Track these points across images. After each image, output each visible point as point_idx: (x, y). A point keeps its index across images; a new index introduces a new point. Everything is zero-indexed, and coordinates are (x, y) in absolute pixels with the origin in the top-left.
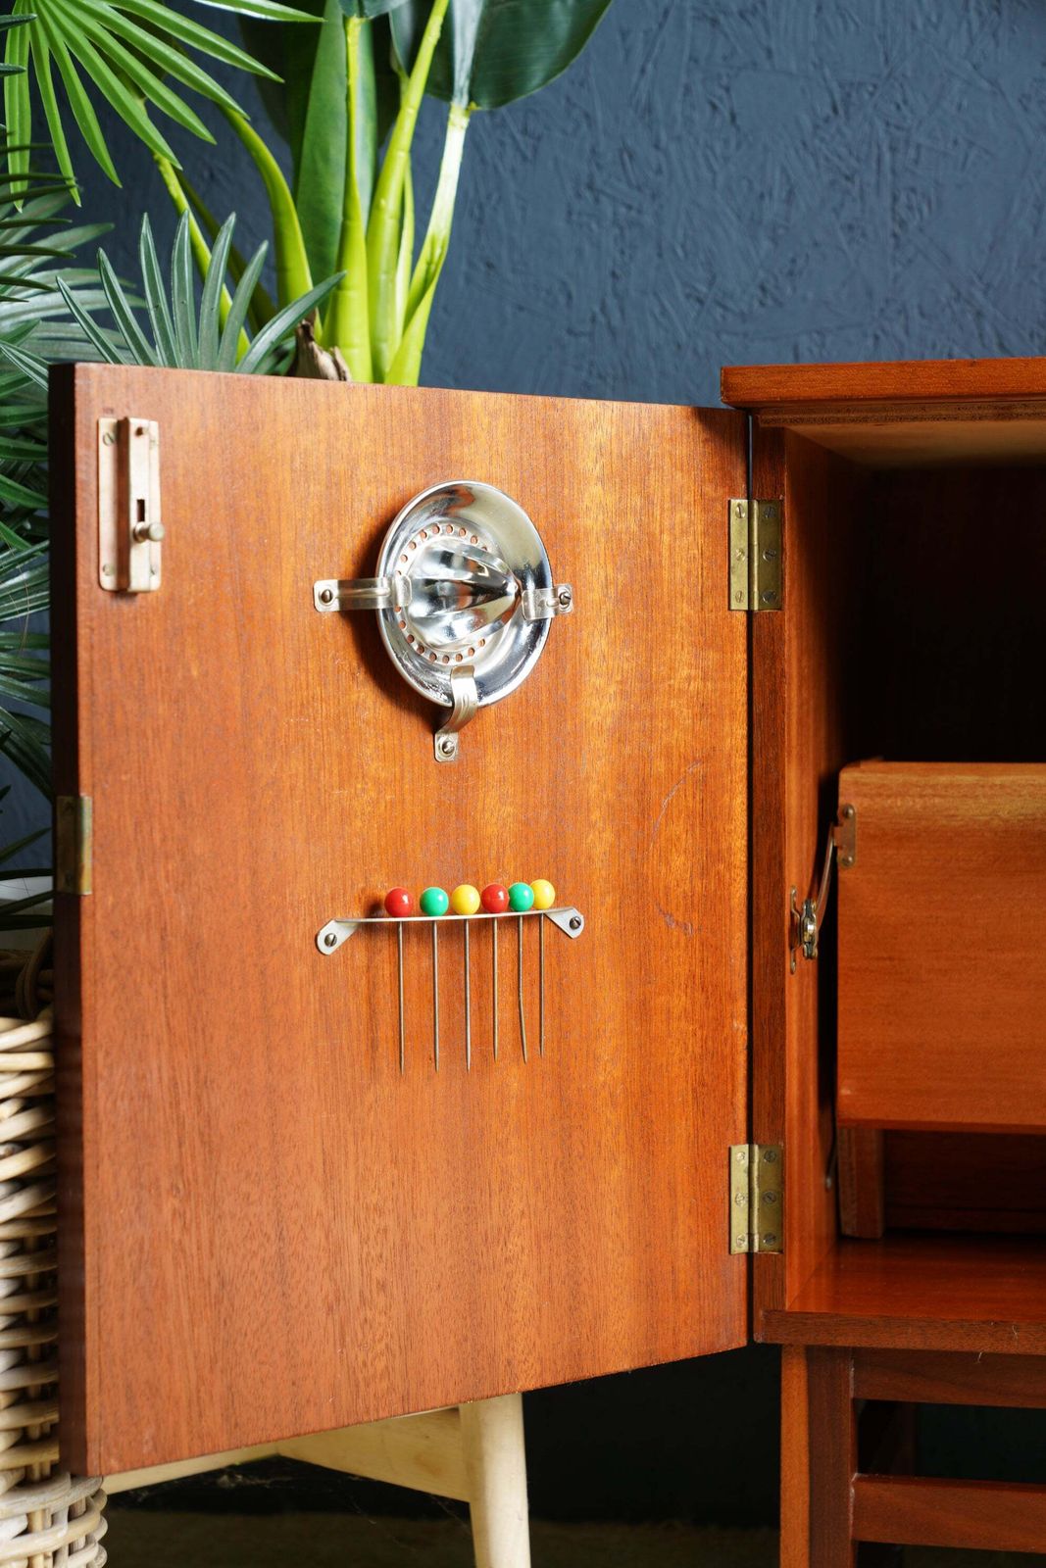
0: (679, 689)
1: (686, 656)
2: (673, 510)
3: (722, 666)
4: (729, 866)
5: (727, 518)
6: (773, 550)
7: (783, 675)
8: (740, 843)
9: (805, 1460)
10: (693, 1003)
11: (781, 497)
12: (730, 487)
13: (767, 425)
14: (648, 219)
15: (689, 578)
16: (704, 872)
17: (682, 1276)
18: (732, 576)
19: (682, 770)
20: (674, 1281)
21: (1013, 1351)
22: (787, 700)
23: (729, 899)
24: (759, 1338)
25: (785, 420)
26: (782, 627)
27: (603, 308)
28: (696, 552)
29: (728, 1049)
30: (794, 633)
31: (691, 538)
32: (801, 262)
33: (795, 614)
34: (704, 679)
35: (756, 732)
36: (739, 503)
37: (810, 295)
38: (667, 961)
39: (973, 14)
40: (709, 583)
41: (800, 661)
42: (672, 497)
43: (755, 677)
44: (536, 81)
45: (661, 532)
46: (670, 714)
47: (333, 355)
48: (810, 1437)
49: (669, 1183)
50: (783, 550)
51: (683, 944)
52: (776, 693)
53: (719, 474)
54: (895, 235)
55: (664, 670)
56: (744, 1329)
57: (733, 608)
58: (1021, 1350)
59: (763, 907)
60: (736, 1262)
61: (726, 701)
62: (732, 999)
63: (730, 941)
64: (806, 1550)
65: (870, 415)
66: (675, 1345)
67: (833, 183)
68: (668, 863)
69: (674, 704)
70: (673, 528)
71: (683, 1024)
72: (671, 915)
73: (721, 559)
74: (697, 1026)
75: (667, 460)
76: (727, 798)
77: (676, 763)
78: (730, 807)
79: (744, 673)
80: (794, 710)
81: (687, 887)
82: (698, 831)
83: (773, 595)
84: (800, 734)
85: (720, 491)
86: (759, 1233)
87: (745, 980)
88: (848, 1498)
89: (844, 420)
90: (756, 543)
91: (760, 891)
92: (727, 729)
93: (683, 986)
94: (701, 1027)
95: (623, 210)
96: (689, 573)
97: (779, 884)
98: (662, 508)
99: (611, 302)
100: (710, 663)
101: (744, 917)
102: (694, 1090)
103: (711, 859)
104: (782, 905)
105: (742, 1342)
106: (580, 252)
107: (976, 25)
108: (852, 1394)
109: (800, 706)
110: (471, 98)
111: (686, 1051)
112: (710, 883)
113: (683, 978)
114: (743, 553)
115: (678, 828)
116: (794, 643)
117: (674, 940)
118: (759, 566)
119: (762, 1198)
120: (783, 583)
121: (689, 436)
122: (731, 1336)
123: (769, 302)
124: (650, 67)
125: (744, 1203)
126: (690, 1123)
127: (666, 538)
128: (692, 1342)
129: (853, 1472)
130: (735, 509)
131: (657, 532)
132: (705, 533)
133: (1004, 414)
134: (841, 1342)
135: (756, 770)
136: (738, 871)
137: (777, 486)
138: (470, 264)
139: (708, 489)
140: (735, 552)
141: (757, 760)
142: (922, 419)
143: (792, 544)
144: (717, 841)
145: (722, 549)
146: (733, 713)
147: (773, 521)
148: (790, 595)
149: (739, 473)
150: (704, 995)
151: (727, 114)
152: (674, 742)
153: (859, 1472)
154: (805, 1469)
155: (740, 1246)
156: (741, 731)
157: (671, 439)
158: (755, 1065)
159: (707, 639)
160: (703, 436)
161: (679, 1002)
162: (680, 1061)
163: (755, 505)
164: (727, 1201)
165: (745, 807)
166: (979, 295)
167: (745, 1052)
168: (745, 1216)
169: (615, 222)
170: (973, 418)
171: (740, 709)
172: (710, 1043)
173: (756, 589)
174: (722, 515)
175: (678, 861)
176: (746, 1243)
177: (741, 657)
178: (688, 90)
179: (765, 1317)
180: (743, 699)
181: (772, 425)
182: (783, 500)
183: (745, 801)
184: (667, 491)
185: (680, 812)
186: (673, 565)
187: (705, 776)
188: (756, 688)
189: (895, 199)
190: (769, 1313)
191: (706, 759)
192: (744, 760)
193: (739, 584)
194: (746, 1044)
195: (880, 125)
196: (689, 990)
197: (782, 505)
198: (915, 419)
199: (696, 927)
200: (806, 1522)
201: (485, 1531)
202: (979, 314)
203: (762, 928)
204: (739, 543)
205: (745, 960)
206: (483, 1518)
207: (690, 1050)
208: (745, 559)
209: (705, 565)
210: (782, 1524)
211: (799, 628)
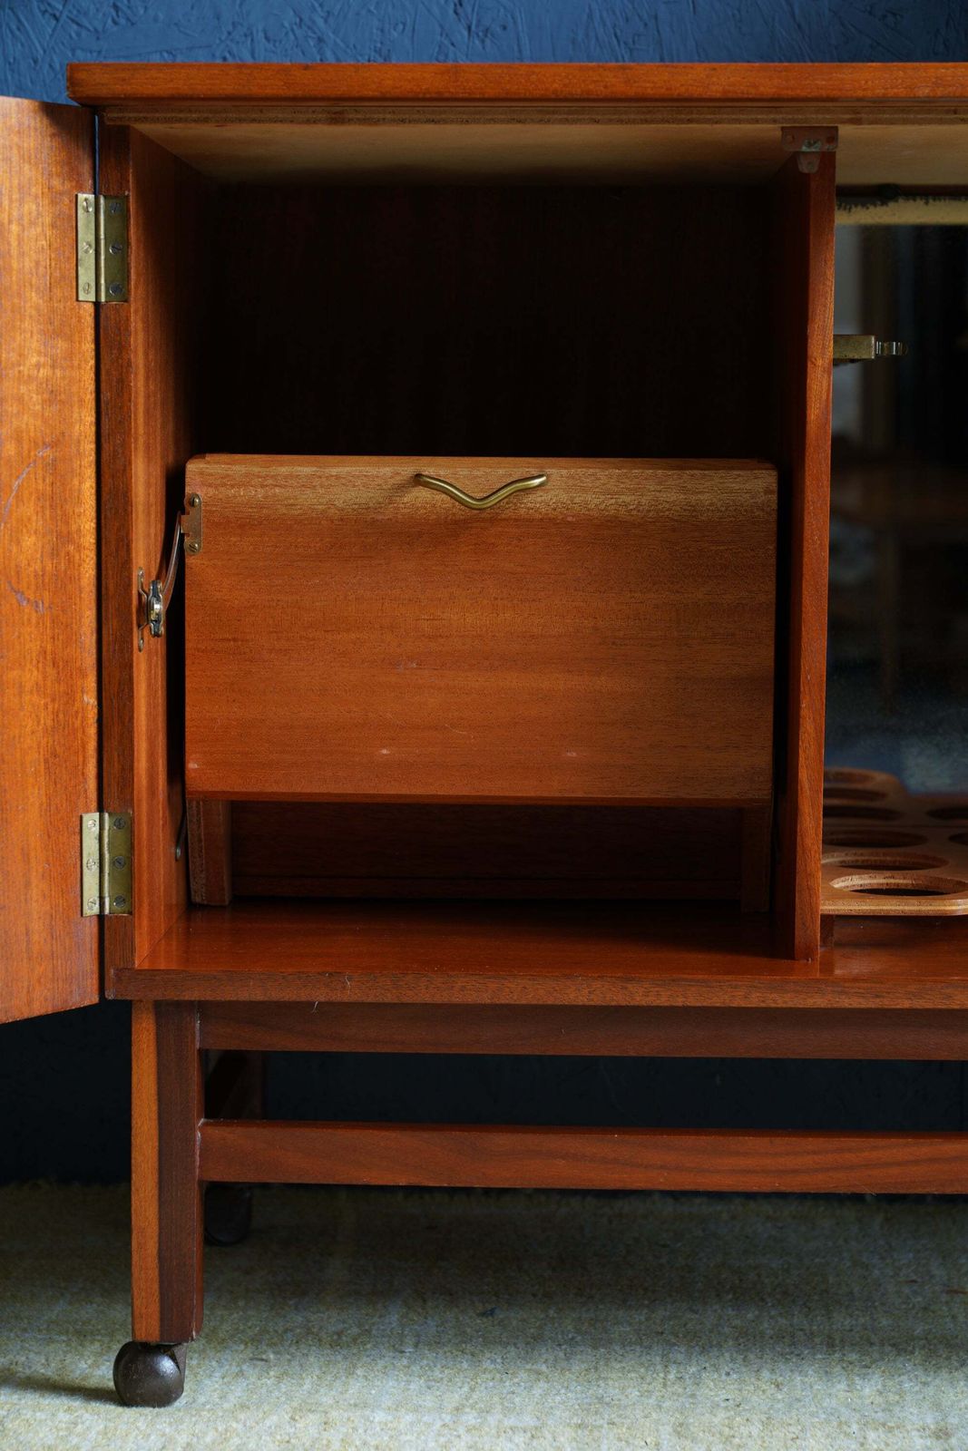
0: (29, 376)
1: (34, 344)
2: (21, 201)
3: (70, 355)
4: (79, 548)
5: (74, 211)
6: (119, 244)
7: (129, 364)
8: (89, 525)
9: (155, 1108)
10: (45, 678)
11: (126, 193)
12: (77, 182)
13: (112, 123)
15: (37, 269)
16: (55, 553)
17: (35, 938)
18: (79, 268)
19: (32, 454)
20: (28, 942)
21: (346, 999)
22: (133, 389)
23: (79, 579)
24: (110, 995)
25: (130, 118)
26: (128, 319)
28: (44, 242)
29: (79, 722)
30: (140, 325)
31: (39, 230)
33: (141, 307)
34: (53, 367)
35: (104, 419)
36: (86, 197)
37: (161, 16)
38: (19, 637)
40: (58, 274)
41: (146, 354)
42: (20, 188)
43: (102, 366)
45: (10, 222)
46: (20, 400)
48: (158, 1088)
49: (22, 849)
50: (128, 244)
51: (34, 621)
52: (123, 385)
53: (66, 169)
55: (14, 357)
56: (96, 986)
57: (80, 299)
58: (354, 998)
59: (111, 587)
60: (88, 924)
61: (74, 389)
62: (84, 675)
63: (80, 620)
64: (155, 1192)
65: (211, 115)
66: (29, 1003)
68: (18, 543)
69: (23, 389)
70: (21, 218)
71: (35, 698)
72: (23, 593)
73: (69, 252)
74: (49, 700)
75: (15, 151)
76: (76, 482)
77: (26, 447)
78: (79, 490)
79: (92, 362)
80: (141, 400)
81: (38, 566)
82: (48, 512)
83: (119, 287)
84: (147, 424)
85: (68, 185)
86: (109, 896)
87: (95, 656)
88: (195, 1141)
89: (186, 121)
90: (102, 237)
91: (109, 571)
92: (76, 415)
93: (35, 662)
94: (53, 700)
96: (37, 263)
97: (126, 564)
98: (11, 201)
100: (58, 351)
101: (93, 596)
102: (46, 761)
103: (63, 538)
104: (129, 585)
105: (95, 999)
108: (198, 1046)
109: (147, 397)
111: (39, 722)
112: (60, 563)
113: (34, 654)
114: (90, 245)
115: (29, 509)
116: (141, 336)
117: (26, 618)
118: (105, 259)
119: (113, 863)
120: (129, 277)
121: (36, 129)
122: (84, 994)
123: (122, 21)
125: (95, 868)
126: (43, 792)
127: (14, 228)
128: (46, 1000)
129: (199, 1118)
130: (81, 203)
131: (6, 221)
132: (53, 226)
133: (337, 119)
134: (188, 996)
135: (105, 456)
136: (87, 552)
137: (123, 183)
139: (56, 182)
140: (83, 245)
141: (105, 445)
142: (260, 121)
143: (138, 241)
144: (67, 523)
145: (69, 241)
146: (81, 401)
147: (118, 218)
148: (136, 288)
149: (86, 169)
150: (55, 671)
152: (24, 426)
153: (206, 1117)
154: (154, 1116)
155: (92, 909)
156: (89, 417)
157: (19, 132)
158: (105, 738)
159: (56, 328)
160: (51, 130)
161: (31, 676)
162: (33, 733)
163: (102, 200)
164: (79, 865)
165: (93, 491)
166: (320, 22)
167: (96, 725)
168: (97, 880)
170: (308, 122)
171: (89, 396)
172: (61, 716)
173: (103, 281)
174: (70, 209)
175: (29, 541)
176: (97, 906)
177: (89, 347)
179: (117, 975)
180: (91, 387)
181: (119, 123)
182: (128, 196)
183: (94, 485)
184: (16, 182)
185: (31, 494)
186: (22, 254)
187: (54, 460)
188: (103, 377)
190: (119, 972)
191: (54, 444)
192: (93, 446)
193: (87, 275)
194: (96, 718)
196: (40, 665)
197: (128, 201)
198: (254, 121)
199: (47, 605)
200: (156, 1165)
202: (320, 40)
203: (111, 607)
204: (86, 235)
205: (94, 638)
207: (42, 722)
208: (92, 251)
209: (53, 256)
210: (133, 1168)
211: (146, 321)
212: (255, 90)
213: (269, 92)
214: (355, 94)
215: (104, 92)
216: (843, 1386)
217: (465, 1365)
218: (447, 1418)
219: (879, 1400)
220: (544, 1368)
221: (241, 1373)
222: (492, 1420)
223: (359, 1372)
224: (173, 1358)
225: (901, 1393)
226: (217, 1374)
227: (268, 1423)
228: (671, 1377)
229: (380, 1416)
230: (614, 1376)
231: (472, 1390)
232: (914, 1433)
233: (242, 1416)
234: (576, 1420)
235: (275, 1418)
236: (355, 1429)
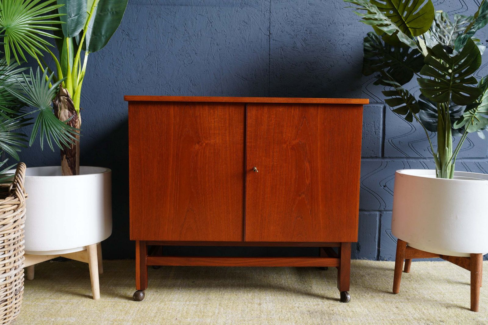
9: (139, 254)
14: (121, 69)
27: (114, 82)
32: (144, 77)
37: (145, 82)
39: (169, 43)
44: (99, 49)
47: (66, 89)
48: (140, 251)
54: (158, 74)
64: (139, 267)
67: (149, 66)
88: (146, 259)
99: (116, 81)
106: (111, 74)
107: (169, 44)
108: (146, 245)
110: (89, 51)
123: (139, 82)
124: (121, 47)
134: (144, 240)
138: (94, 75)
151: (133, 54)
153: (147, 255)
154: (139, 256)
166: (170, 83)
169: (116, 69)
178: (127, 50)
189: (158, 68)
195: (156, 58)
200: (140, 263)
201: (91, 268)
202: (170, 86)
206: (91, 266)
210: (136, 264)
216: (246, 295)
217: (189, 292)
218: (184, 303)
219: (251, 297)
220: (201, 292)
221: (153, 294)
222: (191, 303)
223: (172, 294)
224: (143, 293)
225: (255, 296)
226: (150, 295)
227: (156, 304)
228: (220, 294)
229: (174, 303)
230: (211, 294)
231: (189, 297)
232: (256, 304)
233: (152, 303)
234: (204, 303)
235: (157, 303)
236: (169, 305)
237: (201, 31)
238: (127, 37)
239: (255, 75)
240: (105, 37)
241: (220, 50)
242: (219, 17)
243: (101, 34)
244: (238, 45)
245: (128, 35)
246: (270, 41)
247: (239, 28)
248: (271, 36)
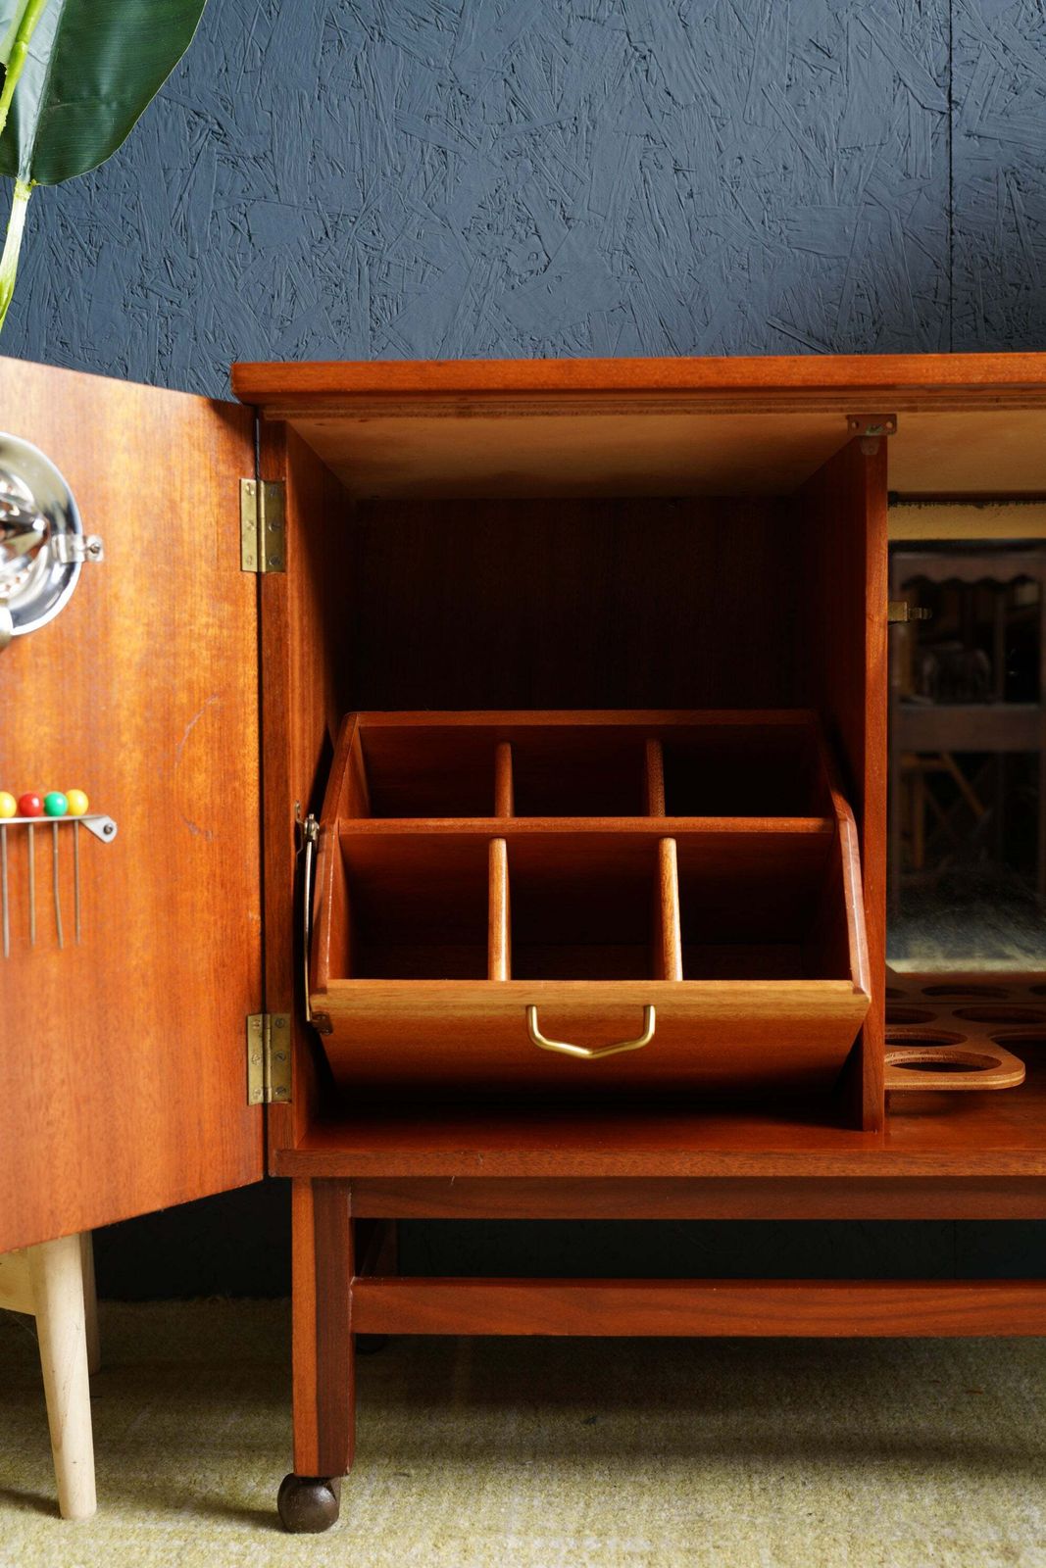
0: (199, 634)
1: (204, 605)
2: (191, 481)
3: (235, 617)
4: (244, 784)
5: (238, 494)
6: (277, 522)
7: (286, 626)
8: (252, 765)
9: (312, 1270)
10: (214, 897)
11: (283, 479)
12: (241, 468)
13: (271, 419)
14: (186, 312)
15: (206, 541)
16: (223, 788)
17: (207, 1126)
18: (243, 543)
19: (202, 702)
20: (201, 1131)
21: (479, 1174)
22: (290, 647)
23: (244, 811)
24: (273, 1174)
25: (286, 415)
26: (285, 586)
28: (212, 519)
29: (244, 936)
30: (296, 594)
31: (208, 508)
32: (302, 347)
33: (296, 579)
34: (221, 627)
35: (265, 673)
36: (249, 483)
38: (191, 863)
39: (427, 166)
40: (224, 547)
41: (301, 620)
42: (191, 470)
43: (263, 627)
44: (86, 165)
45: (182, 500)
46: (191, 654)
48: (316, 1252)
49: (195, 1049)
50: (285, 522)
51: (204, 848)
52: (281, 641)
53: (231, 457)
54: (372, 329)
55: (186, 617)
56: (260, 1166)
57: (244, 569)
58: (485, 1173)
59: (272, 818)
60: (253, 1112)
61: (239, 646)
62: (248, 894)
63: (245, 846)
64: (313, 1344)
65: (355, 411)
66: (201, 1185)
67: (326, 288)
68: (190, 780)
69: (194, 646)
70: (191, 498)
71: (206, 916)
72: (194, 824)
73: (234, 528)
74: (218, 916)
75: (186, 439)
76: (241, 726)
77: (197, 696)
78: (244, 734)
79: (255, 624)
80: (297, 658)
81: (207, 800)
82: (216, 753)
83: (278, 560)
84: (302, 679)
85: (232, 471)
86: (272, 1086)
87: (258, 878)
88: (347, 1299)
89: (335, 416)
90: (263, 515)
91: (270, 805)
92: (240, 669)
93: (205, 884)
94: (222, 917)
95: (167, 304)
96: (206, 537)
97: (284, 799)
98: (183, 482)
100: (225, 614)
101: (256, 826)
102: (216, 970)
103: (229, 776)
104: (287, 816)
105: (260, 1177)
106: (134, 335)
107: (430, 175)
108: (349, 1214)
109: (302, 656)
110: (32, 178)
111: (209, 938)
112: (227, 796)
113: (205, 877)
114: (252, 524)
115: (200, 750)
116: (296, 602)
117: (197, 845)
118: (266, 536)
119: (274, 1058)
120: (286, 550)
121: (204, 420)
122: (250, 1173)
124: (186, 196)
125: (259, 1062)
126: (213, 998)
127: (186, 505)
128: (216, 1181)
129: (351, 1276)
130: (245, 488)
131: (178, 499)
132: (220, 505)
133: (464, 413)
134: (339, 1174)
135: (265, 704)
136: (251, 788)
137: (280, 470)
138: (49, 342)
139: (222, 468)
140: (246, 523)
141: (266, 696)
142: (398, 416)
143: (293, 521)
144: (233, 763)
145: (234, 519)
146: (245, 658)
147: (276, 500)
148: (292, 561)
149: (248, 458)
150: (223, 891)
151: (245, 234)
152: (195, 678)
153: (356, 1275)
154: (312, 1278)
155: (256, 1098)
156: (253, 672)
157: (190, 423)
159: (224, 593)
160: (217, 423)
161: (202, 896)
162: (204, 946)
163: (262, 485)
164: (245, 1060)
165: (256, 735)
167: (259, 938)
168: (261, 1073)
169: (161, 313)
170: (440, 415)
171: (251, 653)
172: (229, 931)
173: (263, 554)
174: (235, 491)
175: (200, 779)
176: (261, 1095)
177: (252, 611)
178: (215, 214)
179: (278, 1155)
180: (254, 645)
181: (276, 419)
182: (284, 482)
183: (257, 730)
184: (186, 465)
185: (201, 737)
186: (192, 529)
187: (222, 708)
188: (264, 637)
189: (372, 302)
190: (281, 1151)
191: (222, 694)
192: (256, 696)
193: (249, 549)
194: (259, 931)
195: (360, 246)
196: (210, 887)
197: (285, 485)
198: (392, 415)
199: (216, 833)
200: (314, 1321)
201: (48, 1340)
203: (272, 834)
204: (248, 515)
205: (258, 861)
206: (47, 1330)
207: (212, 936)
208: (254, 529)
209: (220, 531)
210: (294, 1324)
211: (301, 592)
212: (395, 385)
213: (407, 386)
214: (482, 386)
215: (264, 388)
216: (904, 1496)
217: (578, 1478)
218: (572, 1542)
219: (940, 1511)
220: (646, 1480)
221: (386, 1491)
222: (612, 1542)
223: (489, 1487)
224: (330, 1489)
225: (955, 1502)
226: (367, 1492)
227: (414, 1551)
228: (756, 1487)
229: (512, 1542)
230: (707, 1488)
231: (588, 1505)
232: (984, 1553)
233: (391, 1544)
234: (685, 1544)
235: (420, 1546)
236: (491, 1557)
237: (590, 102)
238: (217, 146)
239: (874, 323)
240: (114, 105)
241: (691, 195)
242: (685, 26)
243: (95, 90)
244: (785, 168)
245: (221, 135)
246: (950, 143)
247: (786, 81)
248: (955, 114)
